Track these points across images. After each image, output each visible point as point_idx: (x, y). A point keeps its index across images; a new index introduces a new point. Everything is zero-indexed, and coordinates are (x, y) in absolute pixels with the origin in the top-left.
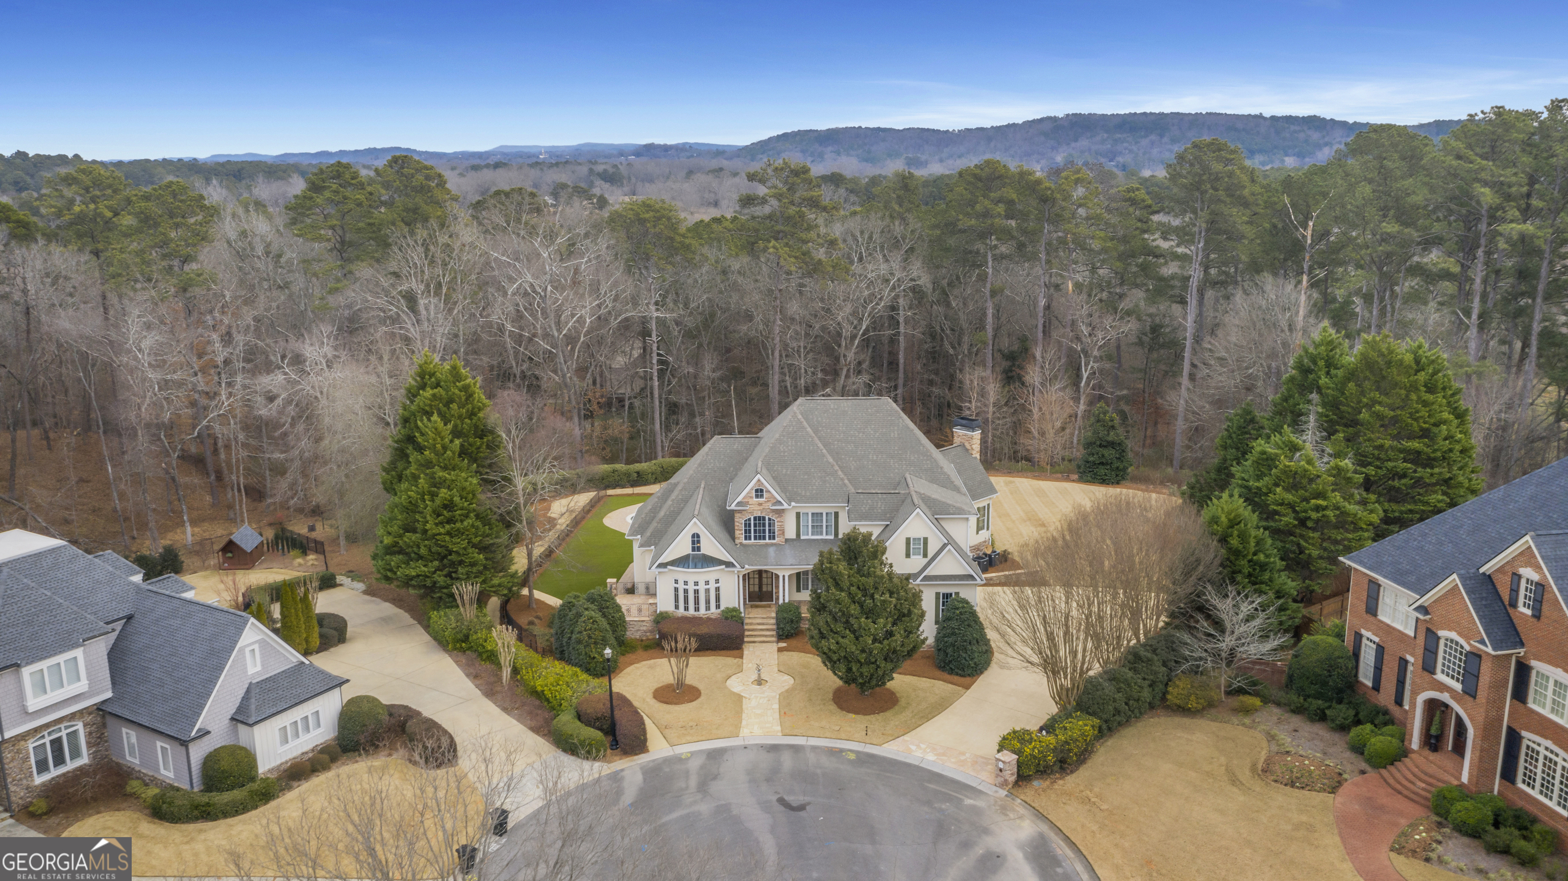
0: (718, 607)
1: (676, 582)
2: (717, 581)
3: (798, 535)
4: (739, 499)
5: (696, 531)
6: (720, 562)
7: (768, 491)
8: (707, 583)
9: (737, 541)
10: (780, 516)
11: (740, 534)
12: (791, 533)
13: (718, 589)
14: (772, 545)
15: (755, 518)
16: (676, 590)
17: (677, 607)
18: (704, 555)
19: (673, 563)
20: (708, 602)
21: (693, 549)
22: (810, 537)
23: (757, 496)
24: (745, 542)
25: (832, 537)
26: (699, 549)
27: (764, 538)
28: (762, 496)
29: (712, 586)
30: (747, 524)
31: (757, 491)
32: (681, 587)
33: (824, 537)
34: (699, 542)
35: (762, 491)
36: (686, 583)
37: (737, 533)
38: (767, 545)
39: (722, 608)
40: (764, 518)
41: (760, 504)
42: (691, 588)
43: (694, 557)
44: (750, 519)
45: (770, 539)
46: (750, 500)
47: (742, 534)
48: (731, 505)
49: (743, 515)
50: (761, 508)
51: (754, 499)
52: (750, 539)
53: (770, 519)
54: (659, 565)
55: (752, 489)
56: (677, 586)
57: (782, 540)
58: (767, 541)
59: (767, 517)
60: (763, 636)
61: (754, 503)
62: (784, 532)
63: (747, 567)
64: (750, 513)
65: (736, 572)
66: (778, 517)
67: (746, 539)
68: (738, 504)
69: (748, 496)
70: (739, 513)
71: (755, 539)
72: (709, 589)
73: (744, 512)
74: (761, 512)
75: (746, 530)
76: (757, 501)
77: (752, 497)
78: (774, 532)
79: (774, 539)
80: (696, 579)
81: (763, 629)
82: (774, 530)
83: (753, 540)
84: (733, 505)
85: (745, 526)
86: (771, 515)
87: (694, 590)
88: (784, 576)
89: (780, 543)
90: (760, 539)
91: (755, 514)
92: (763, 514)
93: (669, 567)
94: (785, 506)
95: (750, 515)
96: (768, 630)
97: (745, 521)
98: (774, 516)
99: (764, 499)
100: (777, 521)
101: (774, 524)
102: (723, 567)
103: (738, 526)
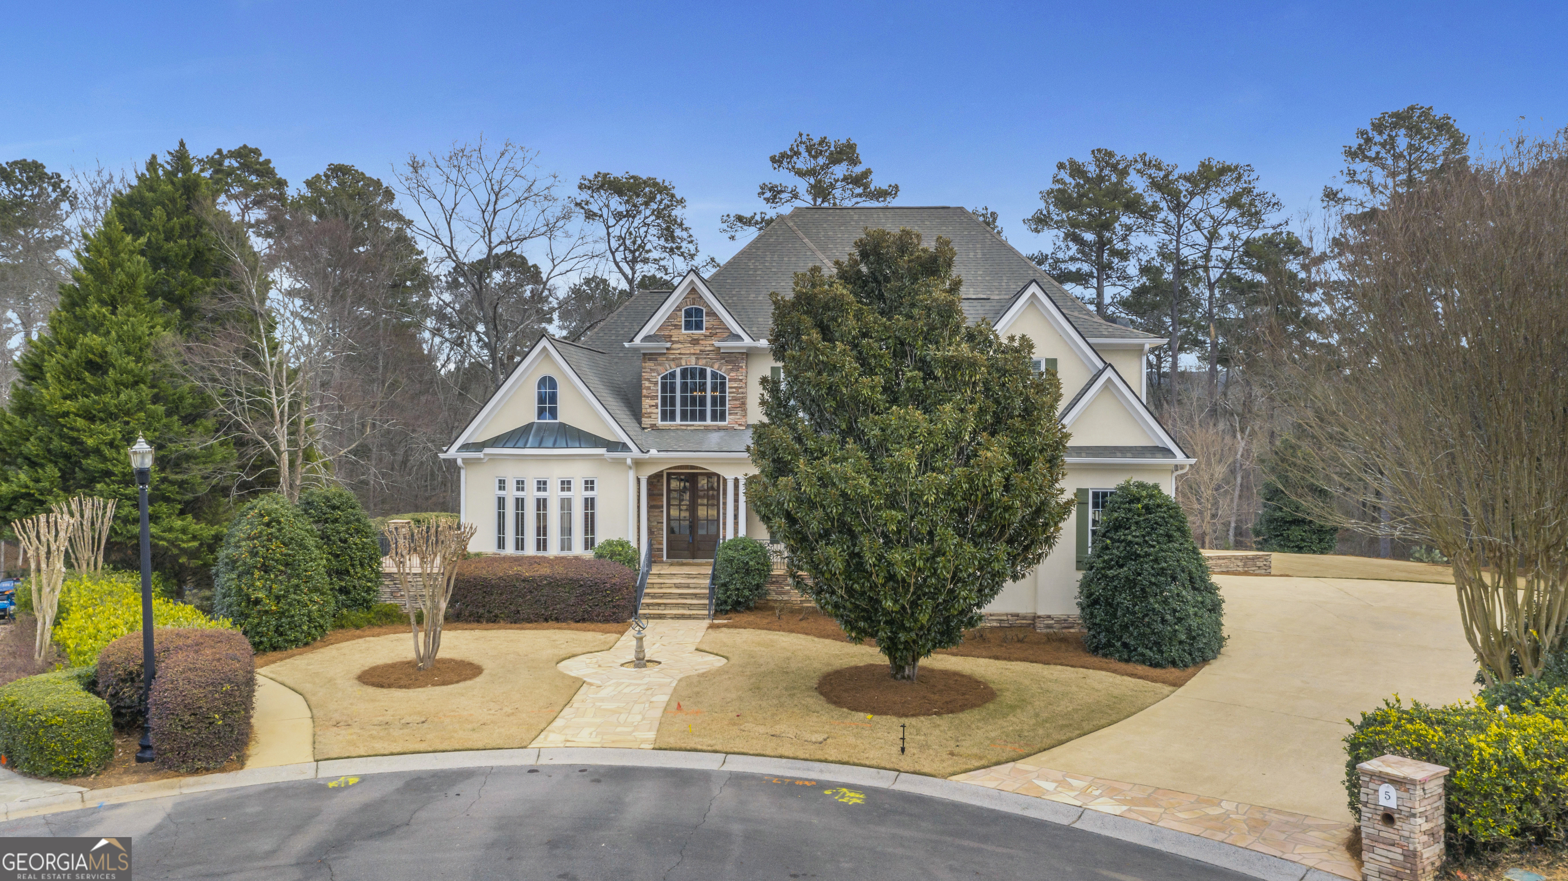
0: (589, 543)
1: (502, 484)
2: (589, 485)
4: (650, 328)
5: (547, 371)
6: (595, 441)
7: (712, 314)
8: (566, 485)
9: (646, 422)
10: (737, 368)
11: (652, 407)
13: (590, 503)
14: (719, 429)
15: (684, 373)
16: (501, 502)
17: (501, 544)
18: (563, 426)
19: (496, 442)
20: (567, 531)
21: (541, 412)
23: (688, 326)
24: (660, 423)
26: (553, 413)
27: (703, 418)
28: (699, 326)
29: (578, 495)
30: (667, 386)
31: (688, 313)
32: (511, 493)
34: (553, 398)
35: (699, 312)
36: (520, 485)
37: (646, 403)
38: (707, 429)
39: (600, 542)
40: (703, 373)
41: (695, 342)
42: (531, 495)
43: (540, 427)
44: (673, 375)
45: (714, 418)
46: (674, 332)
47: (656, 406)
48: (631, 341)
49: (660, 365)
50: (697, 349)
51: (683, 331)
52: (673, 418)
53: (714, 375)
54: (466, 447)
55: (678, 309)
56: (502, 493)
57: (740, 422)
58: (709, 422)
59: (709, 370)
60: (684, 606)
61: (681, 338)
62: (744, 404)
63: (653, 452)
64: (673, 360)
65: (629, 461)
66: (732, 370)
67: (664, 418)
68: (647, 338)
69: (669, 323)
70: (650, 360)
71: (684, 417)
72: (569, 500)
73: (660, 359)
74: (697, 359)
75: (664, 399)
76: (688, 335)
77: (678, 327)
78: (723, 403)
79: (723, 418)
80: (542, 476)
81: (681, 596)
82: (723, 399)
83: (678, 421)
84: (638, 340)
85: (664, 390)
86: (716, 366)
87: (538, 500)
88: (736, 480)
89: (736, 427)
90: (693, 418)
91: (683, 363)
92: (701, 364)
93: (488, 451)
94: (747, 341)
95: (673, 364)
96: (695, 596)
97: (664, 378)
98: (724, 368)
99: (703, 332)
100: (730, 380)
101: (723, 384)
102: (602, 451)
103: (649, 388)
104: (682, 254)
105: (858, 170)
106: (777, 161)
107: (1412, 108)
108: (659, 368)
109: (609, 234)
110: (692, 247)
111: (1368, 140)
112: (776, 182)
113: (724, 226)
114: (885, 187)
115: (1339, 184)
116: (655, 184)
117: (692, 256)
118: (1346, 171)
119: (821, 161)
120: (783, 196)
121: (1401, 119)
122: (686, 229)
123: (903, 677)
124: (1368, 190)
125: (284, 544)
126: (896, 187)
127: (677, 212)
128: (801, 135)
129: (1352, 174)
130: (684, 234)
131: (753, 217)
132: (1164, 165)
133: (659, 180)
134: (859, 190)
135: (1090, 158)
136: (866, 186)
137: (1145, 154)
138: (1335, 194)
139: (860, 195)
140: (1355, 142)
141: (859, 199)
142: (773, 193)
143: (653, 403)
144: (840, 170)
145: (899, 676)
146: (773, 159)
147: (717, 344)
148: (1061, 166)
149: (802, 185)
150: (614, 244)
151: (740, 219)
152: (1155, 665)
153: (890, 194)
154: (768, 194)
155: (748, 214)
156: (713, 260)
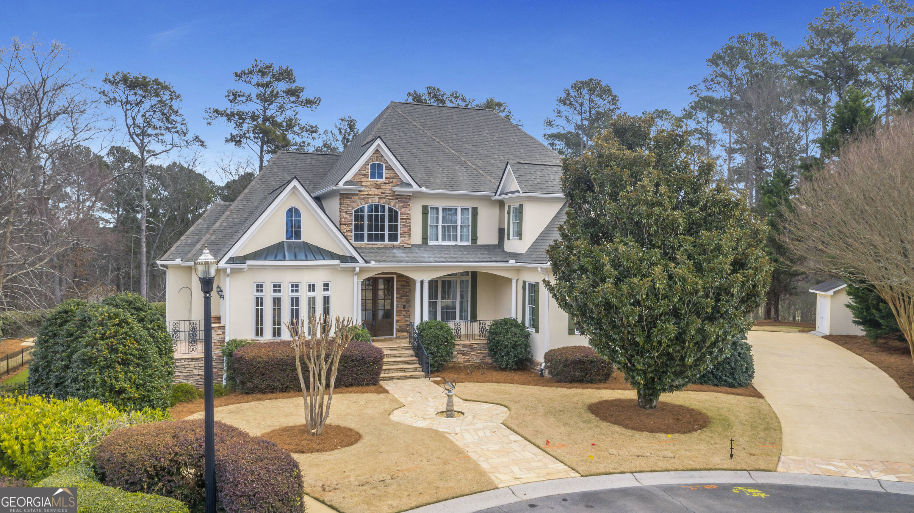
1: (260, 288)
2: (326, 287)
3: (425, 239)
4: (349, 176)
5: (293, 203)
6: (332, 256)
7: (389, 168)
8: (312, 288)
10: (406, 206)
11: (347, 231)
12: (416, 237)
13: (327, 300)
14: (394, 247)
15: (370, 207)
16: (259, 302)
17: (259, 332)
18: (306, 244)
19: (256, 256)
21: (289, 235)
22: (440, 242)
23: (373, 176)
24: (353, 242)
25: (469, 243)
26: (298, 235)
27: (383, 239)
28: (380, 176)
29: (319, 294)
30: (359, 217)
31: (373, 166)
32: (268, 295)
33: (459, 242)
34: (296, 225)
35: (380, 166)
36: (277, 288)
37: (344, 228)
38: (386, 247)
39: (333, 326)
40: (383, 208)
41: (378, 187)
42: (286, 295)
43: (290, 245)
44: (362, 210)
45: (390, 240)
46: (364, 180)
47: (351, 231)
48: (337, 184)
49: (354, 202)
50: (380, 192)
51: (370, 179)
52: (362, 239)
53: (390, 210)
54: (232, 260)
55: (367, 164)
56: (260, 294)
57: (408, 242)
58: (387, 242)
59: (387, 207)
60: (401, 370)
61: (369, 184)
62: (410, 230)
63: (373, 263)
64: (363, 199)
65: (357, 270)
66: (403, 207)
67: (356, 239)
68: (347, 183)
69: (361, 173)
70: (347, 198)
71: (370, 239)
72: (314, 298)
73: (354, 198)
74: (380, 198)
75: (356, 227)
76: (373, 182)
77: (366, 176)
78: (396, 229)
79: (396, 240)
80: (295, 281)
81: (395, 363)
82: (396, 227)
83: (366, 241)
84: (341, 184)
85: (356, 219)
86: (392, 204)
87: (292, 299)
88: (422, 282)
89: (406, 246)
90: (376, 240)
91: (370, 201)
92: (383, 201)
93: (249, 262)
94: (415, 187)
95: (363, 202)
96: (405, 362)
97: (356, 211)
98: (397, 206)
99: (384, 180)
100: (401, 214)
101: (396, 217)
102: (336, 262)
103: (346, 218)
104: (177, 132)
105: (293, 86)
106: (238, 76)
107: (591, 80)
108: (353, 204)
109: (126, 115)
111: (568, 94)
112: (238, 90)
113: (207, 115)
114: (312, 98)
116: (158, 84)
118: (556, 110)
119: (267, 79)
120: (242, 98)
121: (585, 84)
122: (180, 115)
126: (319, 99)
127: (175, 105)
128: (256, 60)
129: (559, 112)
130: (179, 119)
131: (225, 111)
132: (467, 99)
133: (161, 80)
134: (293, 99)
135: (426, 92)
136: (298, 97)
137: (456, 92)
138: (550, 123)
139: (293, 102)
140: (563, 95)
141: (293, 105)
142: (235, 96)
143: (349, 228)
144: (281, 86)
146: (236, 74)
147: (396, 189)
148: (409, 94)
149: (254, 92)
150: (130, 122)
151: (216, 111)
153: (315, 103)
154: (231, 97)
155: (221, 109)
156: (197, 137)
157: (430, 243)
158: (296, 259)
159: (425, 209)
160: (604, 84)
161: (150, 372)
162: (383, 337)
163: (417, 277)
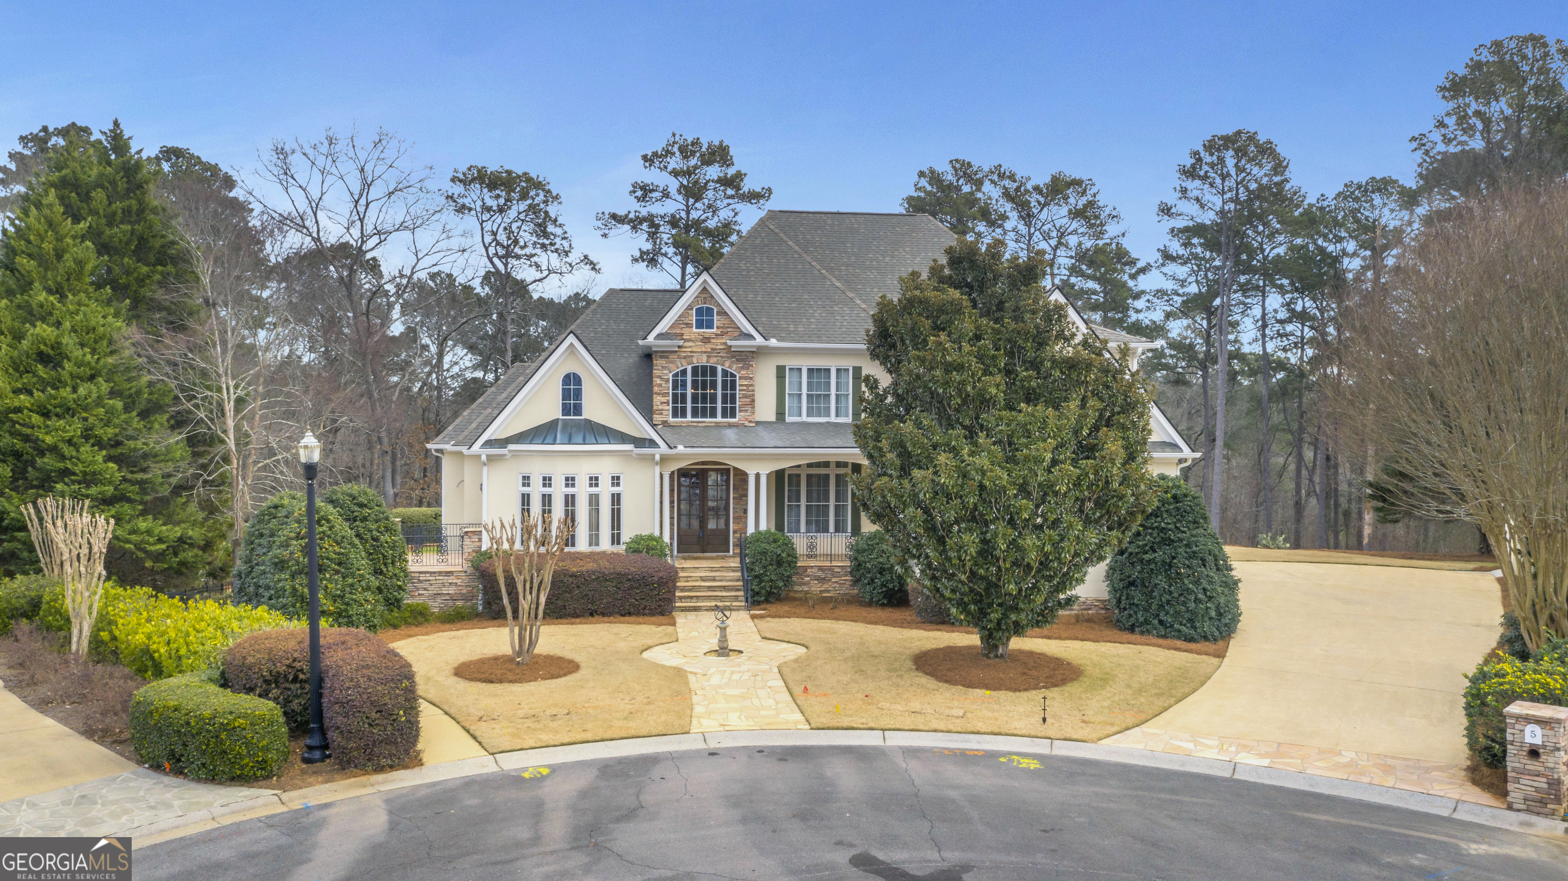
0: (616, 539)
1: (526, 479)
2: (616, 481)
3: (780, 414)
4: (663, 326)
5: (572, 367)
6: (623, 438)
7: (723, 313)
8: (594, 481)
9: (657, 418)
10: (747, 367)
11: (662, 403)
12: (766, 410)
13: (616, 499)
14: (730, 426)
15: (695, 369)
16: (526, 499)
18: (588, 422)
19: (520, 438)
20: (594, 526)
21: (566, 410)
22: (804, 418)
23: (700, 325)
24: (671, 420)
25: (849, 420)
26: (578, 410)
27: (713, 414)
28: (710, 325)
29: (605, 490)
30: (678, 382)
31: (699, 312)
32: (536, 490)
33: (833, 419)
34: (578, 394)
35: (710, 311)
36: (547, 481)
37: (657, 400)
38: (718, 425)
39: (626, 537)
40: (713, 370)
41: (706, 340)
42: (558, 491)
43: (566, 423)
44: (684, 372)
45: (724, 415)
46: (686, 331)
47: (668, 404)
48: (645, 338)
49: (672, 362)
50: (708, 347)
51: (694, 330)
52: (684, 415)
53: (725, 373)
54: (489, 443)
55: (690, 308)
56: (526, 490)
57: (750, 418)
58: (719, 419)
59: (719, 368)
60: (716, 598)
61: (693, 337)
62: (753, 401)
63: (680, 448)
64: (685, 357)
65: (657, 457)
66: (742, 368)
67: (675, 415)
68: (660, 336)
69: (681, 321)
70: (661, 357)
71: (695, 414)
72: (597, 496)
73: (672, 356)
74: (709, 357)
75: (675, 396)
76: (699, 334)
77: (689, 325)
78: (733, 401)
79: (733, 415)
80: (570, 473)
81: (710, 588)
82: (733, 397)
83: (689, 418)
84: (651, 338)
85: (675, 387)
86: (727, 364)
87: (567, 496)
88: (758, 476)
89: (747, 423)
90: (704, 416)
91: (695, 361)
92: (713, 362)
93: (512, 447)
94: (759, 340)
95: (684, 362)
96: (724, 588)
97: (676, 375)
98: (735, 367)
99: (715, 330)
100: (740, 378)
101: (733, 383)
102: (629, 447)
103: (660, 385)
104: (556, 251)
105: (731, 171)
106: (649, 160)
107: (1239, 133)
108: (671, 365)
109: (482, 229)
110: (566, 244)
111: (1200, 160)
112: (648, 181)
113: (599, 223)
114: (758, 189)
115: (1171, 198)
116: (529, 180)
117: (567, 253)
118: (1179, 188)
119: (693, 161)
120: (655, 195)
121: (1228, 141)
122: (560, 226)
123: (996, 656)
124: (1197, 206)
125: (338, 543)
126: (770, 190)
127: (553, 210)
128: (674, 135)
129: (1184, 191)
130: (558, 231)
131: (627, 216)
132: (1018, 177)
133: (533, 175)
134: (730, 192)
135: (949, 168)
136: (738, 188)
137: (1000, 166)
138: (1169, 209)
139: (732, 197)
140: (1189, 162)
141: (731, 201)
142: (644, 192)
143: (664, 399)
144: (713, 172)
145: (992, 655)
146: (645, 158)
147: (730, 343)
148: (922, 174)
149: (673, 184)
150: (488, 239)
151: (614, 216)
152: (1190, 639)
153: (763, 196)
154: (639, 193)
155: (621, 212)
156: (586, 257)
157: (789, 419)
158: (570, 442)
159: (781, 370)
160: (1262, 138)
161: (350, 580)
162: (714, 554)
163: (751, 470)
